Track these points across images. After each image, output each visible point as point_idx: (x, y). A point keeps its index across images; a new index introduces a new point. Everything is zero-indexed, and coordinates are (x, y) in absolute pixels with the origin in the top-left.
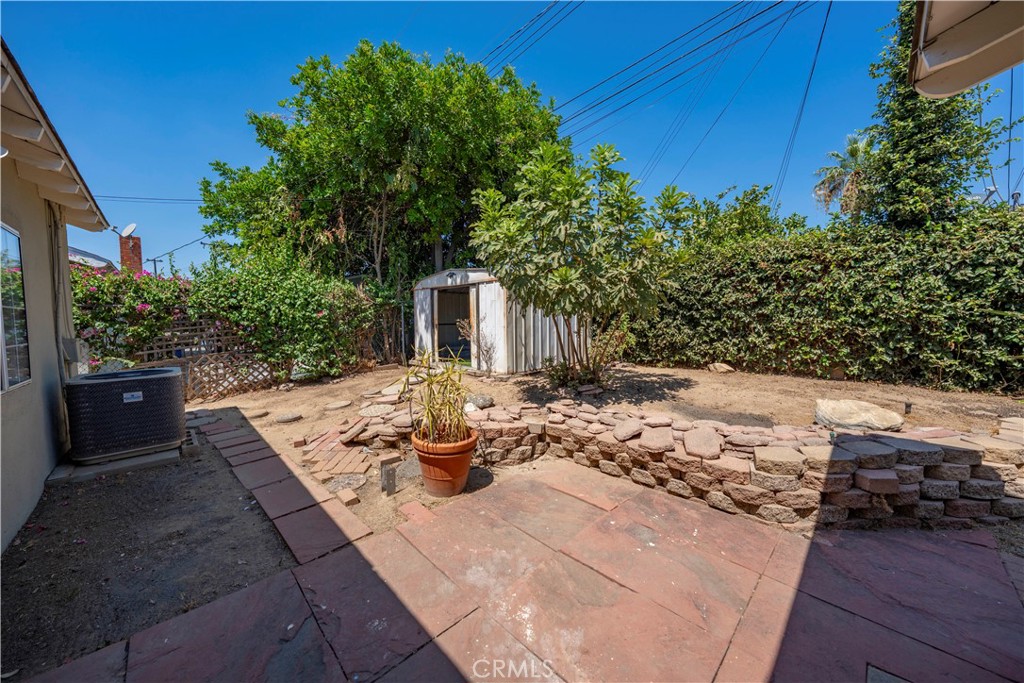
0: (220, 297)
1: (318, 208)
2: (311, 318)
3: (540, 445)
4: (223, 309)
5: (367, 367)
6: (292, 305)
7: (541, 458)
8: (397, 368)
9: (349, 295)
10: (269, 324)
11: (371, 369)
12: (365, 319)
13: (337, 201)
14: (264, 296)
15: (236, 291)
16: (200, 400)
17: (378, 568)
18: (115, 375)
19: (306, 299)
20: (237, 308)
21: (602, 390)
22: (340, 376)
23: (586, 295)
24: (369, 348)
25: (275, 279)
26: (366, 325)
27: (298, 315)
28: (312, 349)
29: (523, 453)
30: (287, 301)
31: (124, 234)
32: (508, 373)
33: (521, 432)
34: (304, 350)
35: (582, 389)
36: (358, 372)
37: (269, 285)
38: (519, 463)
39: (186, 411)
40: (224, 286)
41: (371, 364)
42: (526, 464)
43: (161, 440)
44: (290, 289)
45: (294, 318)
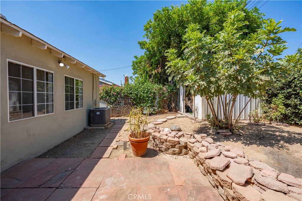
0: (128, 91)
1: (154, 63)
2: (148, 96)
3: (184, 151)
4: (128, 94)
5: (165, 112)
6: (144, 92)
7: (184, 156)
8: (175, 113)
9: (161, 89)
10: (138, 98)
11: (166, 113)
12: (165, 97)
13: (160, 60)
14: (137, 90)
15: (131, 89)
16: (123, 116)
17: (96, 166)
18: (98, 108)
19: (147, 91)
20: (131, 93)
21: (231, 134)
22: (156, 114)
23: (203, 86)
24: (166, 106)
25: (140, 85)
26: (165, 99)
27: (145, 95)
28: (148, 105)
29: (174, 151)
30: (143, 91)
31: (125, 76)
32: (202, 120)
33: (175, 143)
34: (146, 106)
35: (220, 131)
36: (162, 113)
37: (139, 87)
38: (172, 155)
39: (111, 119)
40: (129, 88)
41: (166, 111)
42: (175, 156)
43: (102, 124)
44: (144, 88)
45: (144, 96)
